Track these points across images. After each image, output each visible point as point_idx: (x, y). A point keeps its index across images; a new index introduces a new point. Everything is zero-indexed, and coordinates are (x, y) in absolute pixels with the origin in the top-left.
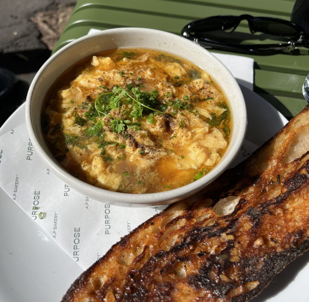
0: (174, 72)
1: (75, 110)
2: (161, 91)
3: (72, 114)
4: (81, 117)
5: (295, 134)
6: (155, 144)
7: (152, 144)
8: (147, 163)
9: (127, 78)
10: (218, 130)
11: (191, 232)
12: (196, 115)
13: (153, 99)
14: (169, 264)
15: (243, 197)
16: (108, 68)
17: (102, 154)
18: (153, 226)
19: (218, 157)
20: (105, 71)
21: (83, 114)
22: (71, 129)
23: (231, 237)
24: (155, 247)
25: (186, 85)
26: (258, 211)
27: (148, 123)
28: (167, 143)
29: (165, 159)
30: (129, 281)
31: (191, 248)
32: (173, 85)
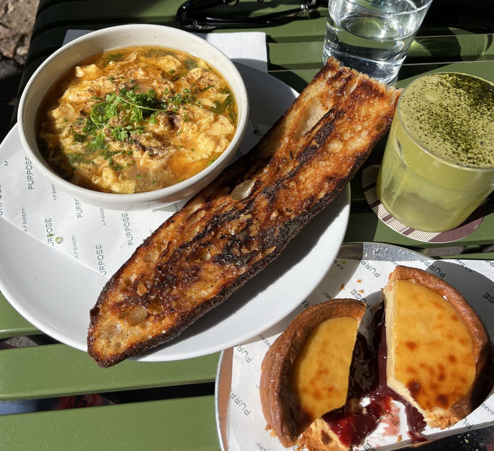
0: (168, 66)
1: (71, 128)
2: (159, 89)
3: (70, 133)
4: (79, 133)
5: (305, 108)
6: (162, 144)
7: (159, 144)
8: (158, 164)
9: (119, 83)
10: (224, 117)
11: (211, 220)
12: (199, 107)
13: (151, 99)
14: (193, 251)
15: (258, 179)
16: (95, 76)
17: (111, 165)
18: (174, 224)
19: (227, 143)
20: (93, 80)
21: (81, 130)
22: (72, 148)
23: (249, 216)
24: (178, 241)
25: (183, 78)
26: (273, 189)
27: (151, 125)
28: (175, 141)
29: (176, 155)
30: (158, 274)
31: (212, 234)
32: (170, 80)
